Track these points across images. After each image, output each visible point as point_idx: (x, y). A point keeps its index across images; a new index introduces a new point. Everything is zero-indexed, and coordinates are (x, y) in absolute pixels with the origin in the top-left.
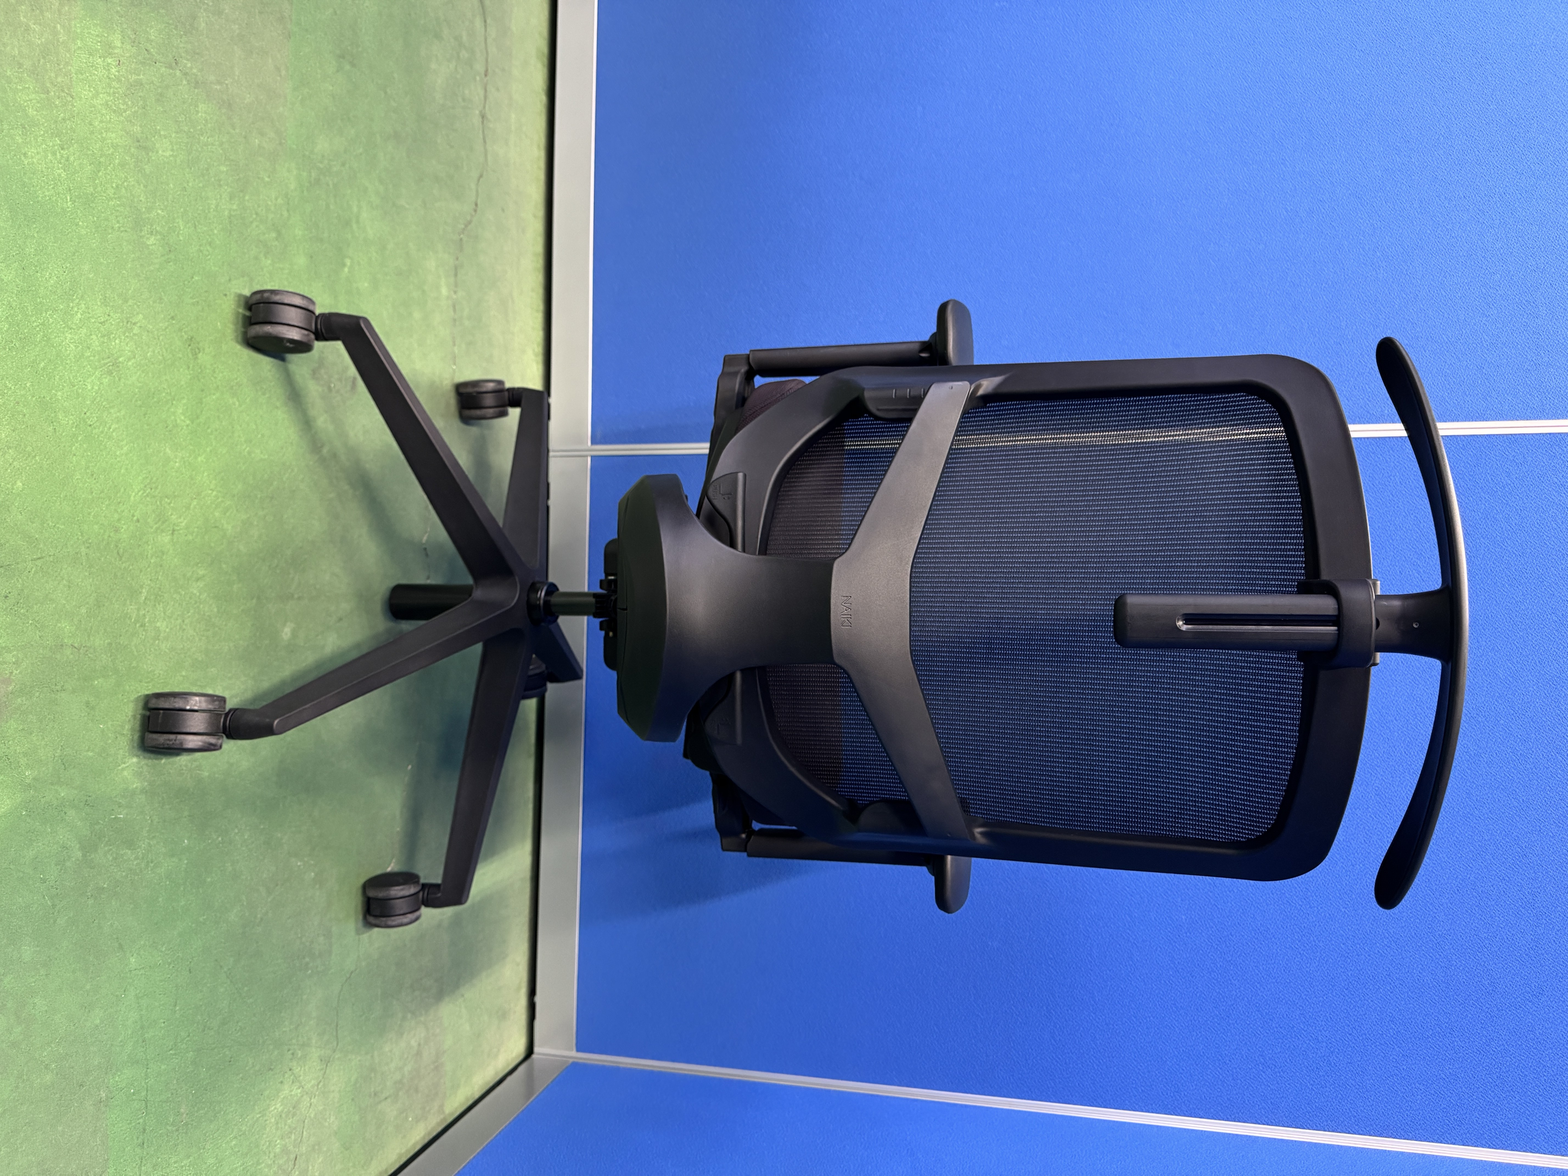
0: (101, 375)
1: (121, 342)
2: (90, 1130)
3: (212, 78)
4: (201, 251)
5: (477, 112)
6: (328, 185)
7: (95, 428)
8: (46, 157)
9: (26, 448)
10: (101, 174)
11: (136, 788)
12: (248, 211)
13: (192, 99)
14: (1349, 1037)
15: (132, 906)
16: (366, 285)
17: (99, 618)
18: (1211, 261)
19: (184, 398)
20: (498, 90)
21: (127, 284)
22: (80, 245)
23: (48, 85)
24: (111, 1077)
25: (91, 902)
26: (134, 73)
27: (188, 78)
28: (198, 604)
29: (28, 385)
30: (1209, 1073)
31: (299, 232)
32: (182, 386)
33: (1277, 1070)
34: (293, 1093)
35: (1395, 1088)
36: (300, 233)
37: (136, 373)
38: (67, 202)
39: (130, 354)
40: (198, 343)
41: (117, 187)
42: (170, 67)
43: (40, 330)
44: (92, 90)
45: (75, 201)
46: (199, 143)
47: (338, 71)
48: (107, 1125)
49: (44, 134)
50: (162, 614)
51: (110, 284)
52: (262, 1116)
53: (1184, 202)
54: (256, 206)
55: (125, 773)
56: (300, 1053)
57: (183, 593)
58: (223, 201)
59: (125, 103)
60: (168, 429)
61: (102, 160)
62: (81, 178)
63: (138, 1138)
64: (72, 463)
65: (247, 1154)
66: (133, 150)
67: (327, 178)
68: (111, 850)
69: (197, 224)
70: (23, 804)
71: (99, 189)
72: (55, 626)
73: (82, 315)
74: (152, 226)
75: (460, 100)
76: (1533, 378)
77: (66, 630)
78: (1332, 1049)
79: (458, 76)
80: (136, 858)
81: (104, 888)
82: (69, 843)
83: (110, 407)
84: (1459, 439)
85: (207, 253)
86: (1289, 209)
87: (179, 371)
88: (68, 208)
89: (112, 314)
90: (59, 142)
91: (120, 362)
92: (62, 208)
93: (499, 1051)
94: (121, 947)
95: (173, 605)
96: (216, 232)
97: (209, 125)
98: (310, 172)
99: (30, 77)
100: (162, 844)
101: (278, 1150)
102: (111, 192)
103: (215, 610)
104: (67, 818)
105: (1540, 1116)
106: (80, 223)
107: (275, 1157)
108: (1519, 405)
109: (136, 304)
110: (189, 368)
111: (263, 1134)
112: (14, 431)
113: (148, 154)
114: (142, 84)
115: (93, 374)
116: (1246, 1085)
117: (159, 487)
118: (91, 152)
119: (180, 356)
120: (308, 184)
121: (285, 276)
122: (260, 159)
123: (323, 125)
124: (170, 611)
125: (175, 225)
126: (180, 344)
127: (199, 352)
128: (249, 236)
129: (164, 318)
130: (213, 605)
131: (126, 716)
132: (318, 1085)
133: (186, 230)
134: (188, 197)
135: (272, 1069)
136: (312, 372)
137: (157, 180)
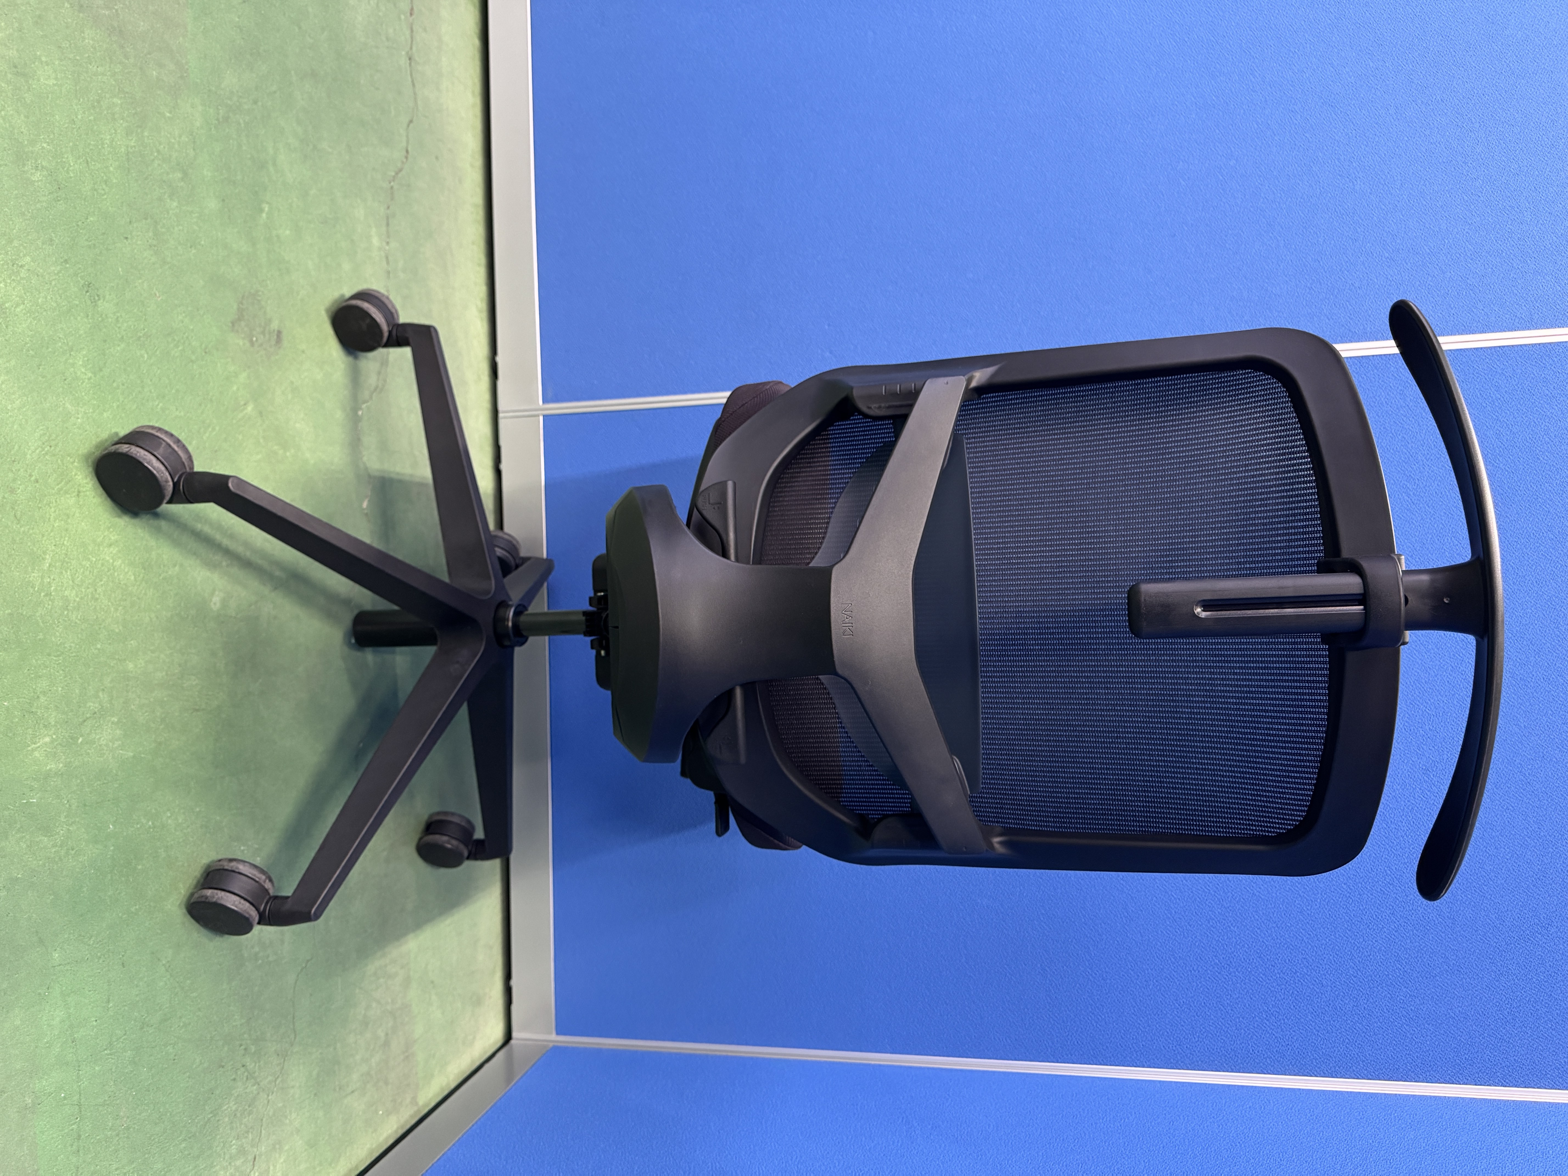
1: (6, 286)
2: (16, 1139)
3: (100, 2)
4: (95, 190)
5: (403, 53)
6: (239, 124)
11: (50, 770)
12: (148, 148)
13: (77, 24)
14: (1355, 979)
16: (288, 232)
18: (1181, 180)
19: (83, 348)
20: (425, 30)
21: (11, 222)
24: (37, 1082)
28: (112, 571)
30: (1211, 1024)
31: (207, 173)
32: (80, 336)
33: (1280, 1017)
34: (247, 1091)
35: (1404, 1030)
36: (209, 174)
37: (26, 320)
39: (18, 299)
40: (98, 290)
46: (87, 72)
48: (34, 1133)
50: (71, 582)
52: (215, 1116)
53: (1150, 119)
54: (157, 143)
55: (36, 754)
56: (253, 1049)
57: (94, 559)
58: (119, 136)
60: (66, 382)
63: (71, 1145)
65: (198, 1157)
66: (9, 76)
67: (238, 116)
68: (23, 837)
69: (89, 160)
74: (36, 160)
75: (384, 39)
76: (1520, 287)
78: (1337, 993)
79: (381, 14)
80: (54, 846)
81: (17, 879)
85: (103, 192)
86: (1260, 121)
87: (76, 319)
93: (475, 1038)
94: (41, 941)
95: (83, 573)
96: (111, 169)
97: (98, 54)
98: (218, 109)
100: (83, 830)
101: (234, 1150)
103: (132, 578)
107: (231, 1158)
108: (1506, 316)
109: (22, 245)
110: (88, 316)
111: (216, 1135)
113: (27, 82)
116: (1249, 1034)
117: (60, 444)
119: (77, 302)
120: (216, 122)
121: (195, 220)
122: (159, 92)
123: (230, 59)
124: (79, 579)
125: (64, 160)
126: (76, 289)
127: (99, 299)
128: (151, 175)
129: (56, 261)
130: (130, 573)
131: (34, 692)
132: (276, 1081)
133: (76, 166)
134: (77, 131)
135: (223, 1067)
136: (230, 325)
137: (40, 110)
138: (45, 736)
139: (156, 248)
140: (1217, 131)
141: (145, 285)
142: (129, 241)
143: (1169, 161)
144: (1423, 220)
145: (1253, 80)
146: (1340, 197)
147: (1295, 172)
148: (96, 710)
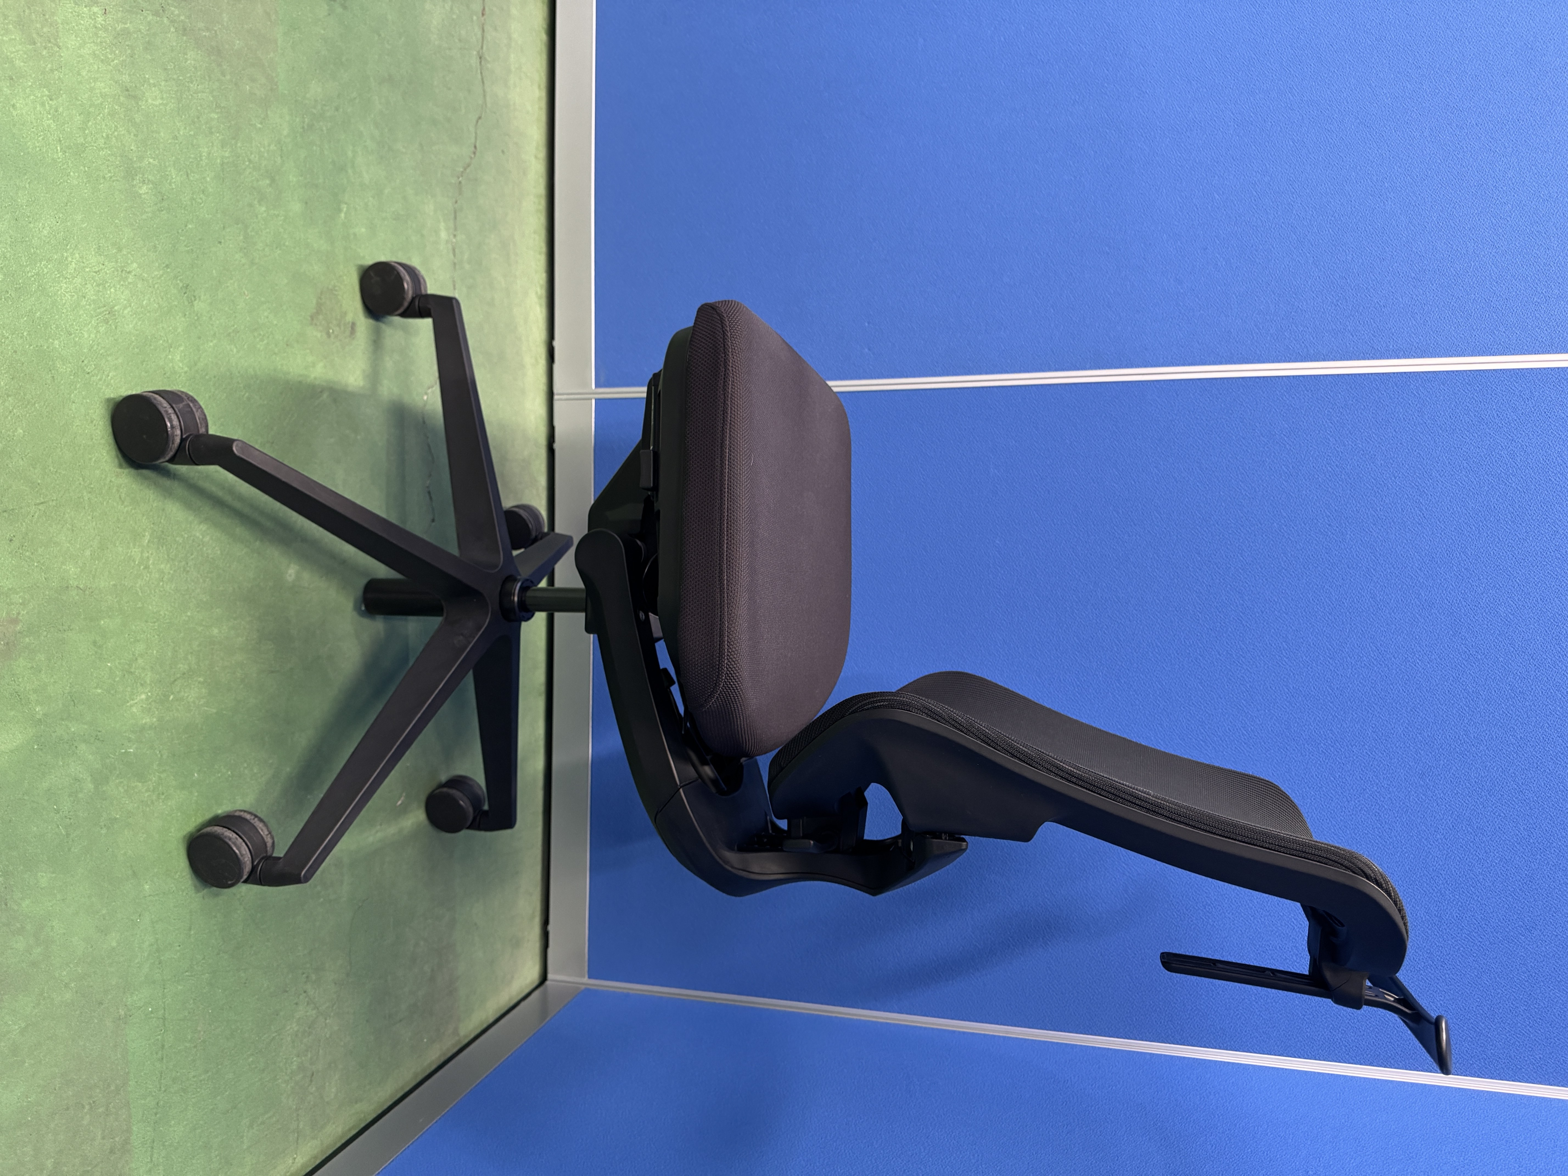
0: (97, 324)
1: (116, 291)
2: (111, 1045)
3: (201, 25)
4: (194, 199)
5: (475, 53)
6: (322, 130)
7: (94, 376)
8: (35, 108)
9: (25, 395)
10: (90, 123)
11: (146, 724)
12: (240, 158)
13: (180, 46)
15: (145, 836)
16: (363, 230)
17: (104, 561)
18: (1216, 195)
19: (180, 345)
20: (496, 29)
21: (121, 233)
22: (73, 195)
23: (35, 35)
24: (129, 996)
25: (104, 831)
26: (121, 22)
27: (176, 25)
28: (201, 546)
29: (25, 334)
31: (292, 178)
32: (179, 333)
34: (308, 1014)
36: (295, 179)
37: (132, 321)
38: (57, 153)
39: (126, 302)
40: (194, 291)
41: (107, 136)
42: (156, 14)
43: (35, 280)
44: (79, 39)
45: (65, 152)
46: (189, 91)
47: (329, 15)
48: (127, 1041)
49: (31, 86)
50: (166, 556)
51: (103, 234)
52: (279, 1035)
53: (1188, 134)
54: (249, 152)
55: (134, 709)
56: (314, 977)
57: (186, 536)
58: (215, 148)
59: (112, 52)
61: (90, 110)
62: (71, 129)
63: (157, 1053)
64: (70, 410)
65: (263, 1070)
66: (122, 99)
67: (321, 124)
68: (122, 782)
69: (189, 172)
70: (35, 738)
71: (89, 139)
72: (60, 568)
73: (76, 264)
74: (143, 175)
75: (457, 40)
76: (1543, 312)
77: (71, 572)
79: (454, 17)
80: (147, 791)
81: (116, 819)
82: (81, 776)
83: (108, 355)
84: (1465, 374)
85: (200, 201)
87: (175, 318)
88: (59, 158)
89: (106, 263)
90: (47, 93)
91: (116, 311)
92: (53, 159)
93: (512, 977)
94: (135, 874)
95: (177, 548)
96: (208, 179)
97: (199, 73)
98: (303, 118)
99: (15, 27)
100: (172, 777)
101: (295, 1067)
102: (101, 141)
103: (219, 552)
104: (78, 752)
105: (1530, 1047)
106: (72, 174)
107: (292, 1073)
108: (1528, 339)
109: (130, 253)
110: (185, 315)
111: (280, 1052)
112: (13, 379)
113: (137, 103)
114: (129, 33)
115: (90, 322)
118: (80, 102)
119: (176, 303)
120: (302, 130)
121: (281, 223)
122: (251, 106)
123: (316, 70)
124: (173, 553)
125: (167, 173)
126: (176, 291)
127: (195, 300)
128: (243, 183)
129: (159, 267)
130: (217, 548)
131: (133, 655)
132: (333, 1006)
133: (178, 178)
134: (179, 146)
135: (287, 992)
136: (309, 318)
137: (147, 128)
138: (141, 693)
139: (245, 251)
140: (1254, 147)
141: (236, 284)
142: (223, 245)
143: (1205, 175)
144: (1451, 243)
145: (1291, 97)
146: (1370, 216)
147: (1328, 189)
148: (185, 671)
